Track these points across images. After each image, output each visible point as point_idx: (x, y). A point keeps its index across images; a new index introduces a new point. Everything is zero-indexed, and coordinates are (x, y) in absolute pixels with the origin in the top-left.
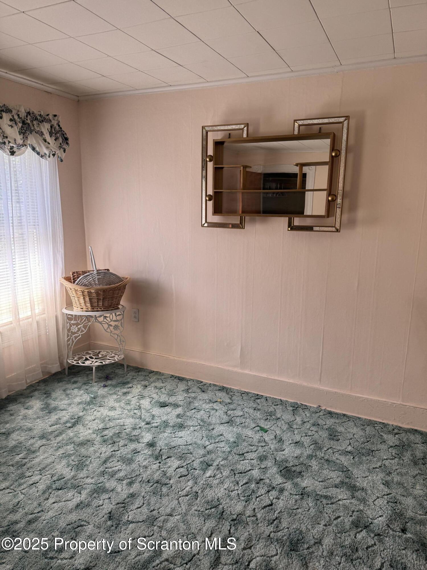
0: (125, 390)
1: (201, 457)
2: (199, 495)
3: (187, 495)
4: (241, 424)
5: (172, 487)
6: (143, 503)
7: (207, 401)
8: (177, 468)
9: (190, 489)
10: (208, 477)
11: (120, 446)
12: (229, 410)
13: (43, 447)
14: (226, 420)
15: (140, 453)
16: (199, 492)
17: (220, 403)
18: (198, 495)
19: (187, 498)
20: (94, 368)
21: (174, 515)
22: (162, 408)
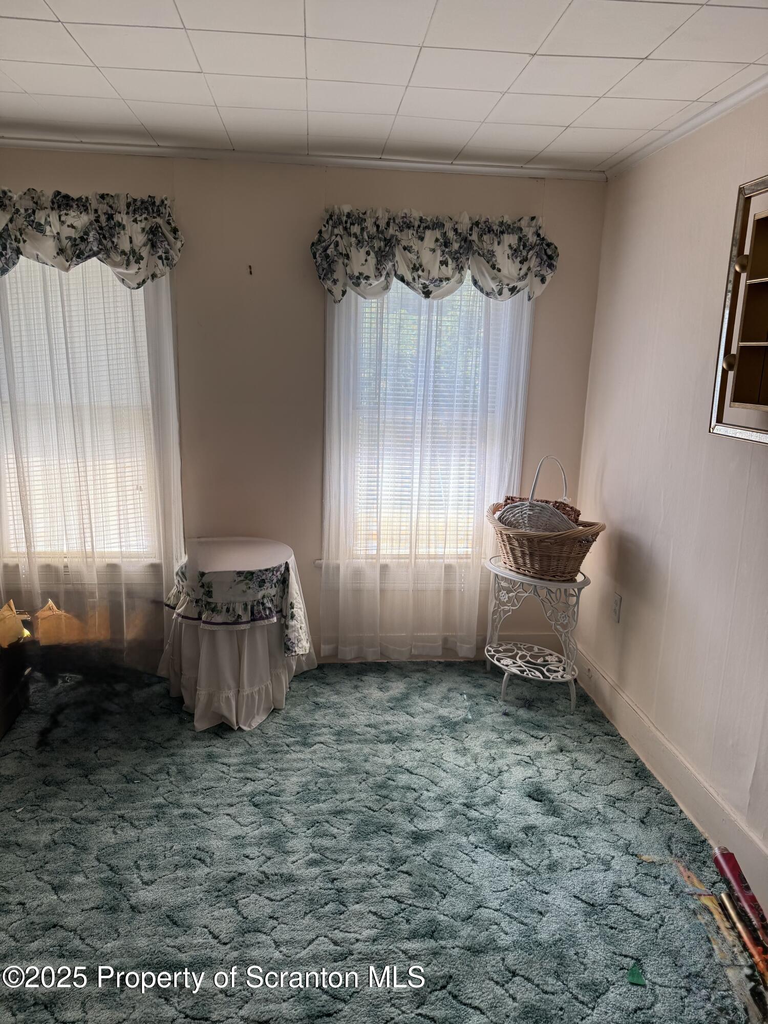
0: (522, 736)
1: (447, 915)
2: (348, 959)
3: (336, 943)
4: (612, 928)
5: (341, 914)
6: (282, 900)
7: (621, 842)
8: (390, 897)
9: (353, 940)
10: (401, 950)
11: (387, 807)
12: (635, 888)
13: (322, 745)
14: (596, 898)
15: (389, 836)
16: (355, 957)
17: (639, 864)
18: (346, 957)
19: (332, 947)
20: (506, 674)
21: (282, 949)
22: (527, 799)
